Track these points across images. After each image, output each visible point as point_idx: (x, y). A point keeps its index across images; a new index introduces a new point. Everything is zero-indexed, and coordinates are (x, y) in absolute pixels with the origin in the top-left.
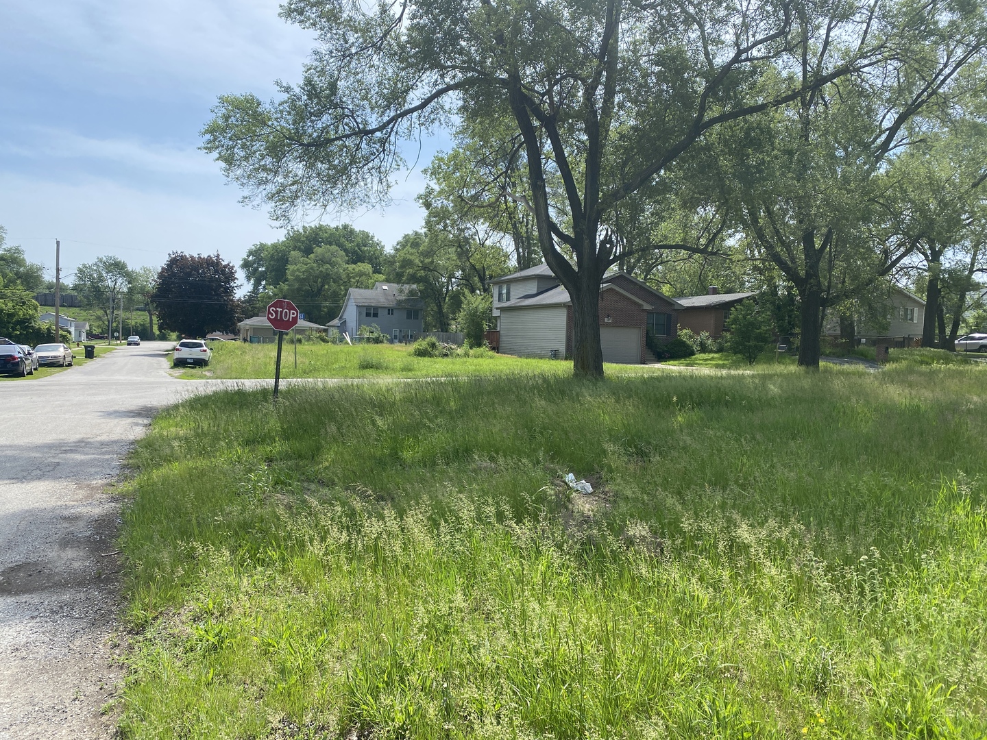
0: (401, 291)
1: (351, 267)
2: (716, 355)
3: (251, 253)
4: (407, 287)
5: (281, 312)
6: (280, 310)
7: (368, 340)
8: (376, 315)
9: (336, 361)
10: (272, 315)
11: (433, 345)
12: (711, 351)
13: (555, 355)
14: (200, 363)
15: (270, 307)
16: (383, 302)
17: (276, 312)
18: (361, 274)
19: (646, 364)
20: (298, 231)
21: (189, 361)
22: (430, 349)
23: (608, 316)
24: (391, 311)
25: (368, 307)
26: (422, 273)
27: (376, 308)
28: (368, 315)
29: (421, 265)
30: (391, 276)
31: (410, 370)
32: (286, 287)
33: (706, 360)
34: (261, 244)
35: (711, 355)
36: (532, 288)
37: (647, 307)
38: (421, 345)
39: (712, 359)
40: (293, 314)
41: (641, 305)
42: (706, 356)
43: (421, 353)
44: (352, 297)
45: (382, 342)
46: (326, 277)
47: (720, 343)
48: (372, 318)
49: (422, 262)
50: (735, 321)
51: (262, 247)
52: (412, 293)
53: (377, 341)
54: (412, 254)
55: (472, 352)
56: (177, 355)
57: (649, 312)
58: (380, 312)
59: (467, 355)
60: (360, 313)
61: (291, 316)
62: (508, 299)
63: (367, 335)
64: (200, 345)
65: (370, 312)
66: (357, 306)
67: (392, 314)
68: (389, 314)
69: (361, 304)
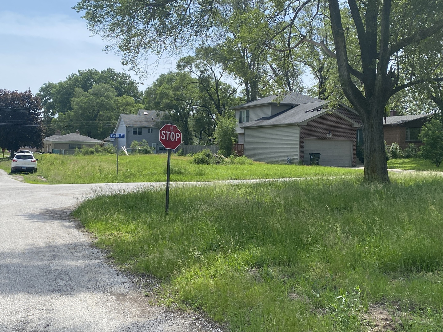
0: (158, 115)
1: (120, 99)
2: (405, 160)
3: (42, 90)
4: (162, 113)
5: (170, 134)
6: (168, 132)
7: (140, 151)
8: (140, 133)
9: (145, 169)
10: (163, 137)
11: (208, 156)
12: (400, 157)
13: (291, 162)
14: (30, 170)
15: (161, 131)
16: (145, 123)
17: (166, 134)
18: (127, 104)
19: (357, 167)
20: (75, 74)
21: (23, 169)
22: (206, 158)
23: (330, 132)
24: (150, 130)
25: (134, 128)
26: (175, 102)
27: (140, 128)
28: (134, 133)
29: (173, 96)
30: (151, 104)
31: (202, 175)
32: (72, 114)
33: (400, 164)
34: (49, 83)
35: (402, 161)
36: (267, 112)
37: (357, 125)
38: (199, 156)
39: (404, 163)
40: (178, 136)
41: (352, 124)
42: (398, 161)
43: (200, 162)
44: (122, 120)
45: (149, 153)
46: (101, 106)
47: (407, 151)
48: (137, 136)
49: (174, 94)
50: (425, 135)
51: (50, 86)
52: (166, 117)
53: (146, 152)
54: (167, 89)
55: (236, 160)
56: (13, 165)
57: (357, 129)
58: (143, 131)
59: (232, 162)
60: (128, 132)
61: (177, 137)
62: (247, 121)
63: (138, 148)
64: (30, 157)
65: (136, 131)
66: (126, 127)
67: (152, 132)
68: (149, 132)
69: (129, 125)
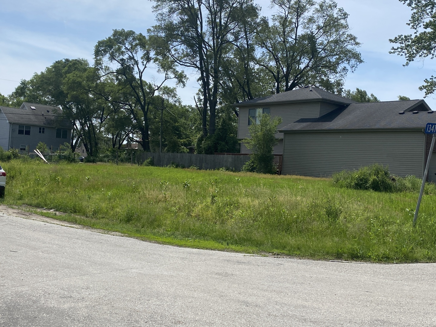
7: (60, 158)
8: (28, 133)
16: (34, 120)
24: (42, 129)
25: (21, 125)
27: (29, 126)
28: (21, 132)
48: (24, 136)
58: (32, 130)
60: (13, 131)
65: (22, 130)
66: (10, 123)
67: (43, 132)
68: (40, 132)
69: (14, 122)
